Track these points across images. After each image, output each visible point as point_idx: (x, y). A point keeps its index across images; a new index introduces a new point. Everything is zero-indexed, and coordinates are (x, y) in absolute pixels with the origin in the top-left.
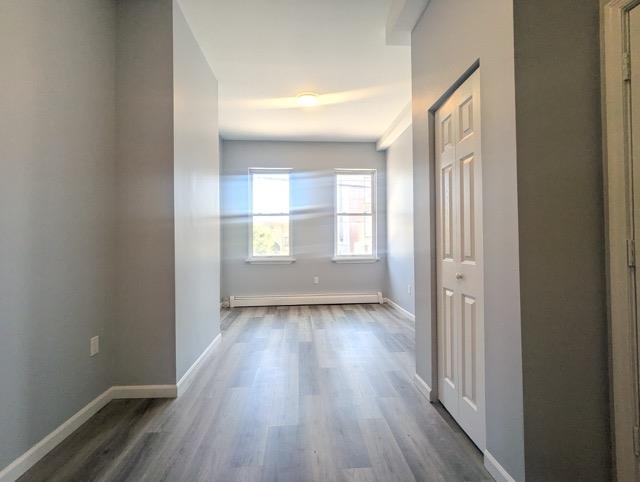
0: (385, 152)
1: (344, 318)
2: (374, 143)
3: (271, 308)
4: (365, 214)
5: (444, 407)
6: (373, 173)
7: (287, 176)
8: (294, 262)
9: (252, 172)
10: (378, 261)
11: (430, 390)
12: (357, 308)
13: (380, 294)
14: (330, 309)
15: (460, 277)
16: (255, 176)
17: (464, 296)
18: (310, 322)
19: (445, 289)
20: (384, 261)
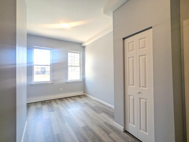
0: (84, 47)
1: (74, 102)
2: (81, 44)
3: (43, 102)
4: (78, 66)
5: (128, 133)
6: (80, 53)
7: (49, 51)
8: (52, 83)
9: (34, 48)
10: (82, 81)
11: (123, 128)
12: (76, 98)
13: (83, 92)
14: (67, 99)
15: (139, 93)
16: (35, 49)
17: (140, 98)
18: (63, 106)
19: (129, 95)
20: (83, 81)
